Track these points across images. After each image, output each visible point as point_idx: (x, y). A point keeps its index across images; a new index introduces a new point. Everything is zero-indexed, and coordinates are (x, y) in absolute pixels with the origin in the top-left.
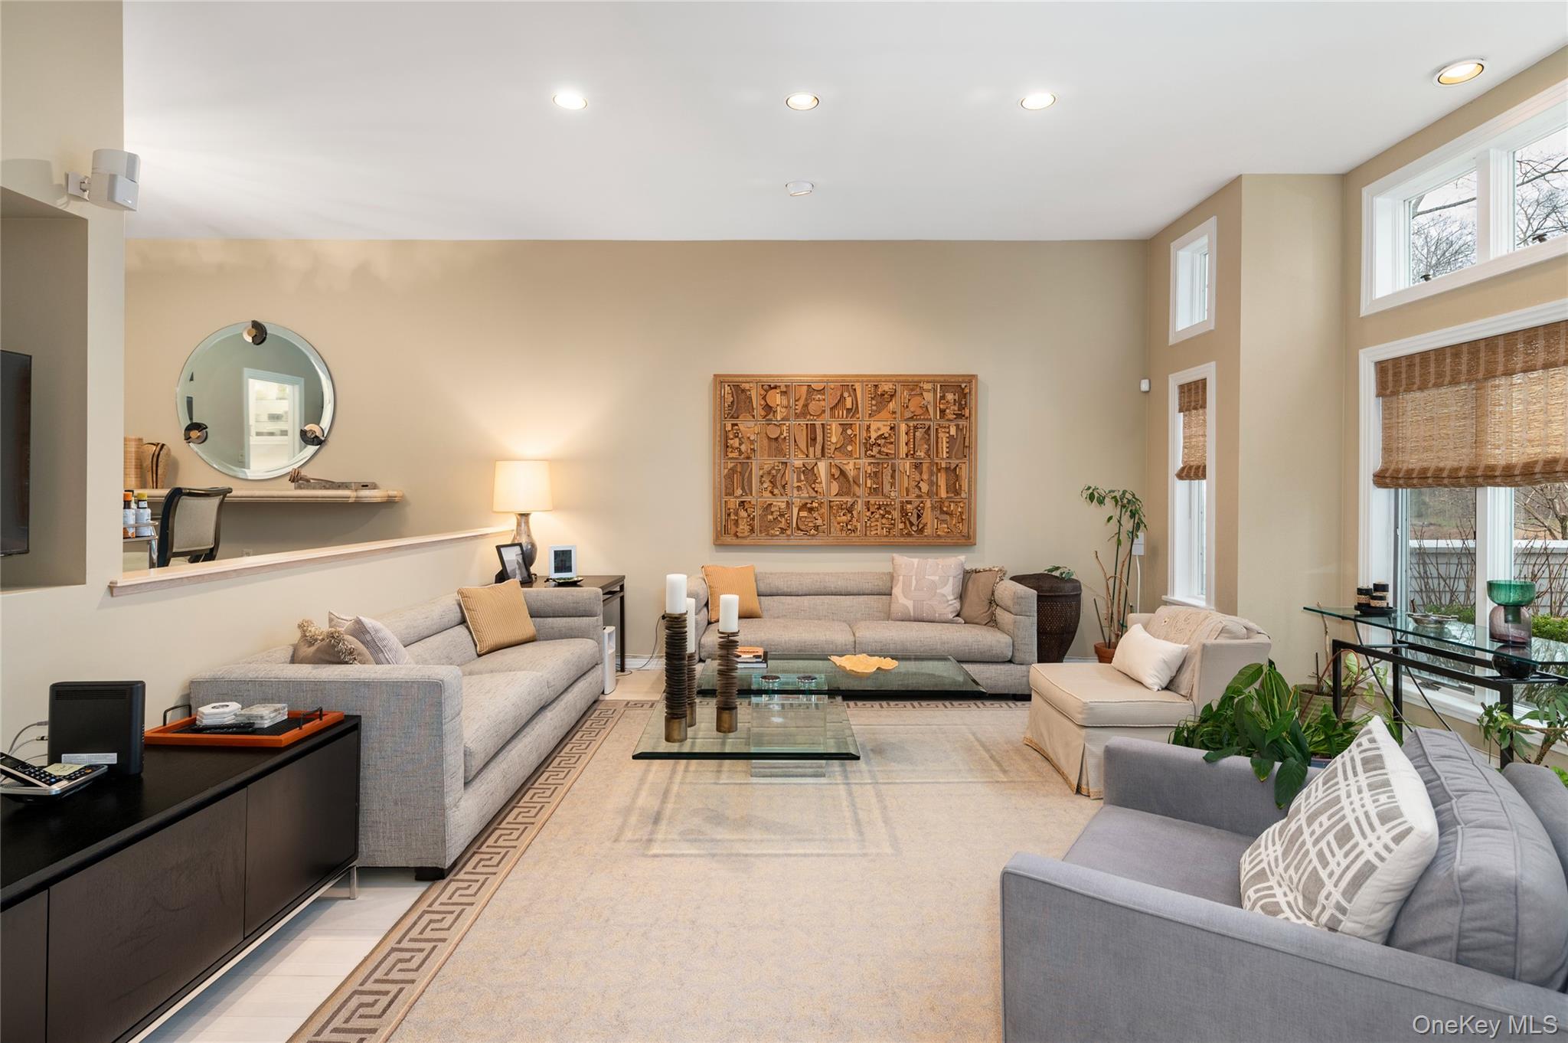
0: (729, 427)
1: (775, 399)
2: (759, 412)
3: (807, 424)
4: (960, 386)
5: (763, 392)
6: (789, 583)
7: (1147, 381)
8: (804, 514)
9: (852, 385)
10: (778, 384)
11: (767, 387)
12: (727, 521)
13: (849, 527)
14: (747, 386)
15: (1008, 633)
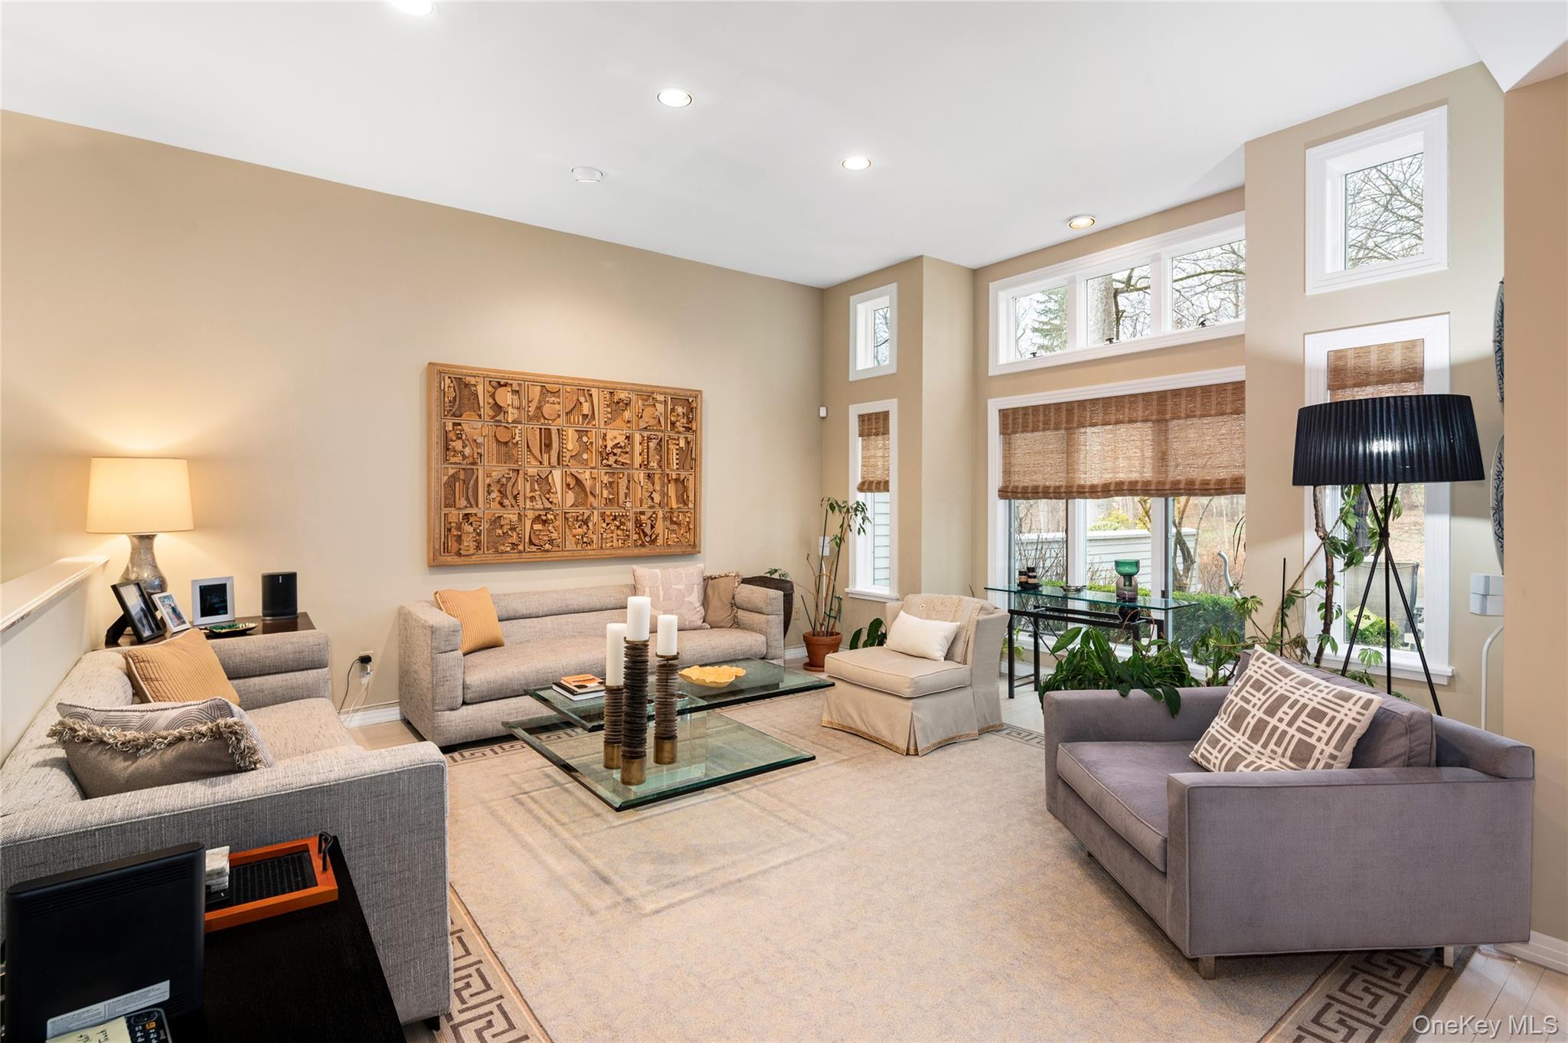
0: (449, 427)
1: (505, 397)
2: (487, 411)
3: (541, 429)
4: (688, 400)
5: (491, 389)
6: (528, 604)
7: (825, 408)
8: (537, 527)
9: (588, 390)
10: (509, 382)
11: (495, 384)
12: (447, 537)
13: (585, 539)
14: (473, 381)
15: (760, 632)
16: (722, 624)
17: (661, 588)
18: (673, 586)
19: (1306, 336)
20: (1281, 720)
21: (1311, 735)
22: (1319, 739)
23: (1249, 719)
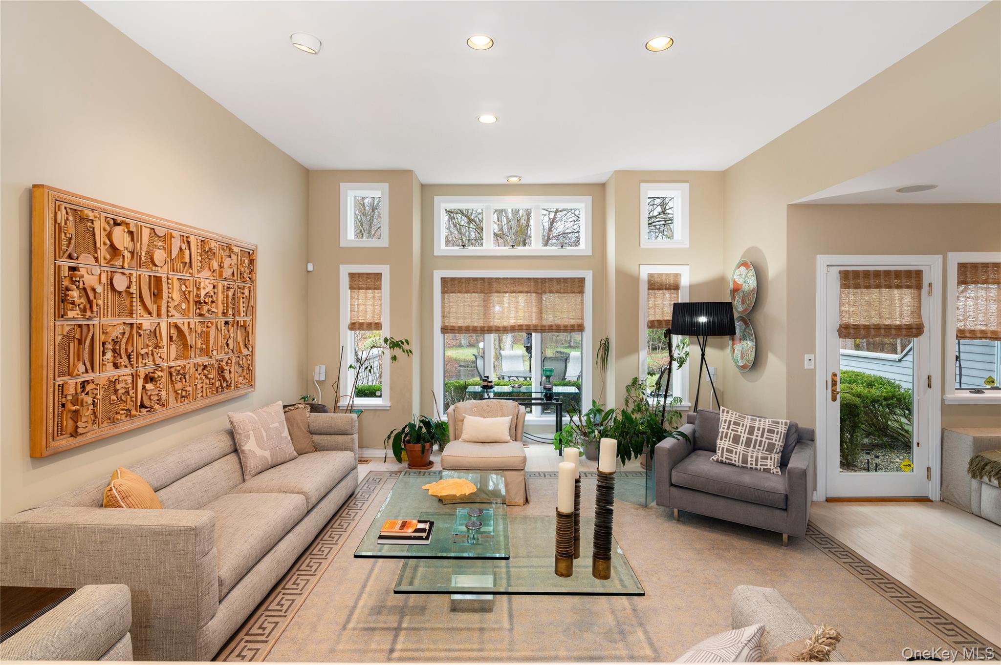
0: (65, 272)
1: (120, 237)
2: (103, 252)
3: (150, 276)
4: (249, 252)
5: (108, 228)
7: (312, 264)
8: (149, 386)
9: (187, 237)
10: (128, 221)
11: (112, 222)
12: (60, 415)
13: (184, 393)
14: (91, 215)
15: (346, 449)
16: (306, 450)
17: (262, 429)
18: (271, 426)
19: (641, 266)
20: (757, 436)
21: (772, 439)
22: (776, 441)
23: (742, 438)
